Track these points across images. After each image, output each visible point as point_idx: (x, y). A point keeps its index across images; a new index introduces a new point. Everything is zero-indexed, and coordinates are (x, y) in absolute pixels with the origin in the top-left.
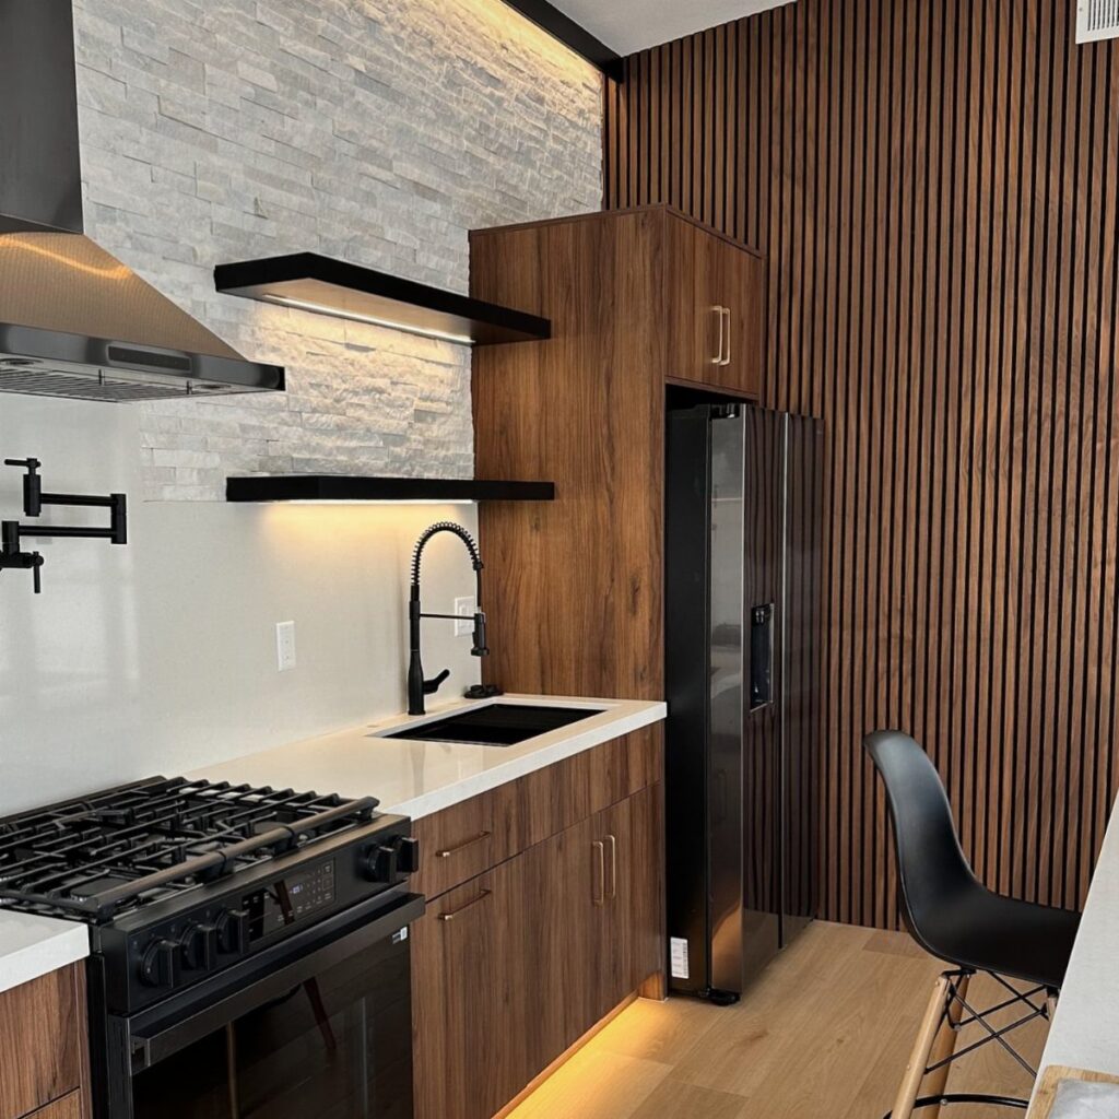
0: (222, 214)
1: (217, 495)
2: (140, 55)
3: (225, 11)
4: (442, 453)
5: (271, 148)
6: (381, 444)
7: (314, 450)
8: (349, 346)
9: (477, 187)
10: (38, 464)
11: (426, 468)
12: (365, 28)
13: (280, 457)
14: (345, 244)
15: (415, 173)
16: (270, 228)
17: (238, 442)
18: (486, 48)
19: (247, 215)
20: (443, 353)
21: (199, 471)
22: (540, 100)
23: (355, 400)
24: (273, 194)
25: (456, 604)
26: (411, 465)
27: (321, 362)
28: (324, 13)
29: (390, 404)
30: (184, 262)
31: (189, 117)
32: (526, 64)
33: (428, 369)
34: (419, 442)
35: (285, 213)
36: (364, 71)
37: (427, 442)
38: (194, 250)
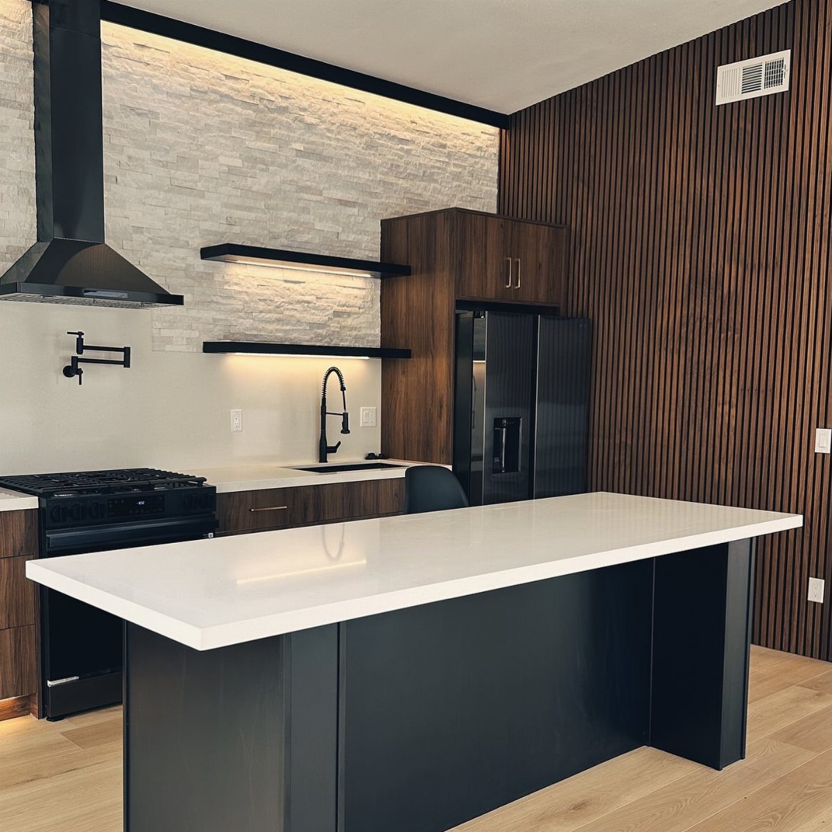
0: (206, 225)
1: (197, 349)
2: (160, 161)
3: (211, 135)
4: (354, 333)
5: (239, 193)
6: (308, 328)
7: (261, 330)
8: (286, 281)
9: (388, 198)
10: (83, 334)
11: (342, 340)
12: (304, 129)
13: (237, 334)
14: (286, 233)
15: (339, 195)
16: (236, 229)
17: (211, 326)
18: (398, 125)
19: (221, 225)
20: (359, 283)
21: (187, 339)
22: (444, 146)
23: (290, 307)
24: (238, 214)
25: (361, 410)
26: (330, 338)
27: (268, 289)
28: (277, 126)
29: (315, 308)
30: (182, 247)
31: (188, 185)
32: (431, 129)
33: (346, 291)
34: (337, 327)
35: (246, 222)
36: (303, 149)
37: (342, 328)
38: (188, 242)
